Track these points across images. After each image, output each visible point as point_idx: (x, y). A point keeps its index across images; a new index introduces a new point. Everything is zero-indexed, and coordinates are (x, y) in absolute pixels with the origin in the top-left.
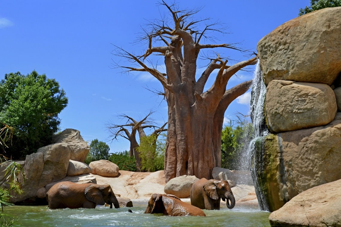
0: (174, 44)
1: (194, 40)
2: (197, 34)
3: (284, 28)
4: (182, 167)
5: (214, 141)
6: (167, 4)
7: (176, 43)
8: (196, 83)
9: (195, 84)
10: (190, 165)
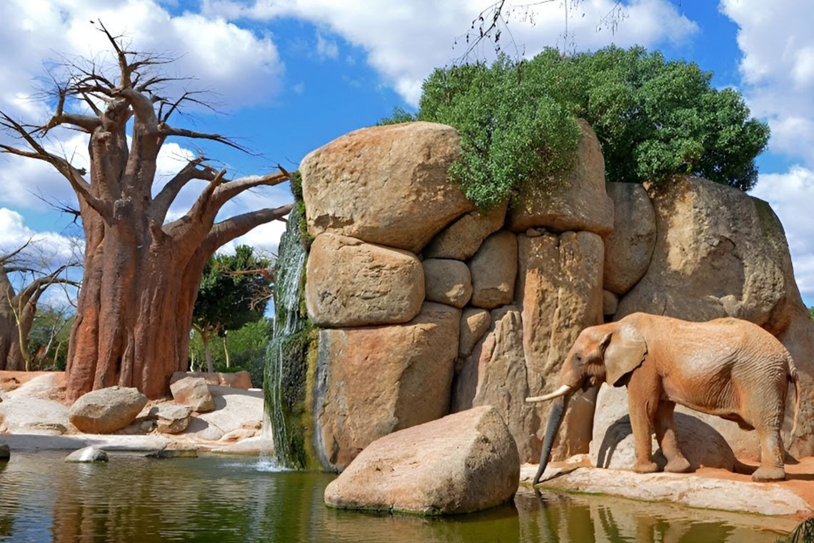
0: (112, 114)
1: (157, 112)
2: (164, 103)
3: (354, 143)
4: (109, 368)
5: (179, 320)
6: (107, 30)
7: (117, 115)
8: (150, 201)
9: (149, 204)
10: (125, 365)
